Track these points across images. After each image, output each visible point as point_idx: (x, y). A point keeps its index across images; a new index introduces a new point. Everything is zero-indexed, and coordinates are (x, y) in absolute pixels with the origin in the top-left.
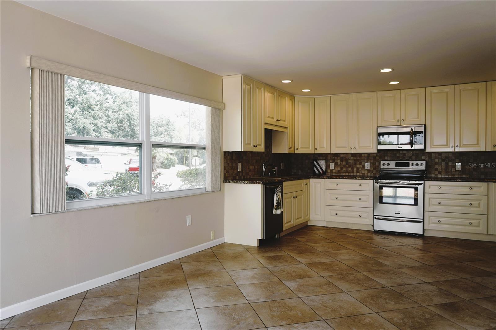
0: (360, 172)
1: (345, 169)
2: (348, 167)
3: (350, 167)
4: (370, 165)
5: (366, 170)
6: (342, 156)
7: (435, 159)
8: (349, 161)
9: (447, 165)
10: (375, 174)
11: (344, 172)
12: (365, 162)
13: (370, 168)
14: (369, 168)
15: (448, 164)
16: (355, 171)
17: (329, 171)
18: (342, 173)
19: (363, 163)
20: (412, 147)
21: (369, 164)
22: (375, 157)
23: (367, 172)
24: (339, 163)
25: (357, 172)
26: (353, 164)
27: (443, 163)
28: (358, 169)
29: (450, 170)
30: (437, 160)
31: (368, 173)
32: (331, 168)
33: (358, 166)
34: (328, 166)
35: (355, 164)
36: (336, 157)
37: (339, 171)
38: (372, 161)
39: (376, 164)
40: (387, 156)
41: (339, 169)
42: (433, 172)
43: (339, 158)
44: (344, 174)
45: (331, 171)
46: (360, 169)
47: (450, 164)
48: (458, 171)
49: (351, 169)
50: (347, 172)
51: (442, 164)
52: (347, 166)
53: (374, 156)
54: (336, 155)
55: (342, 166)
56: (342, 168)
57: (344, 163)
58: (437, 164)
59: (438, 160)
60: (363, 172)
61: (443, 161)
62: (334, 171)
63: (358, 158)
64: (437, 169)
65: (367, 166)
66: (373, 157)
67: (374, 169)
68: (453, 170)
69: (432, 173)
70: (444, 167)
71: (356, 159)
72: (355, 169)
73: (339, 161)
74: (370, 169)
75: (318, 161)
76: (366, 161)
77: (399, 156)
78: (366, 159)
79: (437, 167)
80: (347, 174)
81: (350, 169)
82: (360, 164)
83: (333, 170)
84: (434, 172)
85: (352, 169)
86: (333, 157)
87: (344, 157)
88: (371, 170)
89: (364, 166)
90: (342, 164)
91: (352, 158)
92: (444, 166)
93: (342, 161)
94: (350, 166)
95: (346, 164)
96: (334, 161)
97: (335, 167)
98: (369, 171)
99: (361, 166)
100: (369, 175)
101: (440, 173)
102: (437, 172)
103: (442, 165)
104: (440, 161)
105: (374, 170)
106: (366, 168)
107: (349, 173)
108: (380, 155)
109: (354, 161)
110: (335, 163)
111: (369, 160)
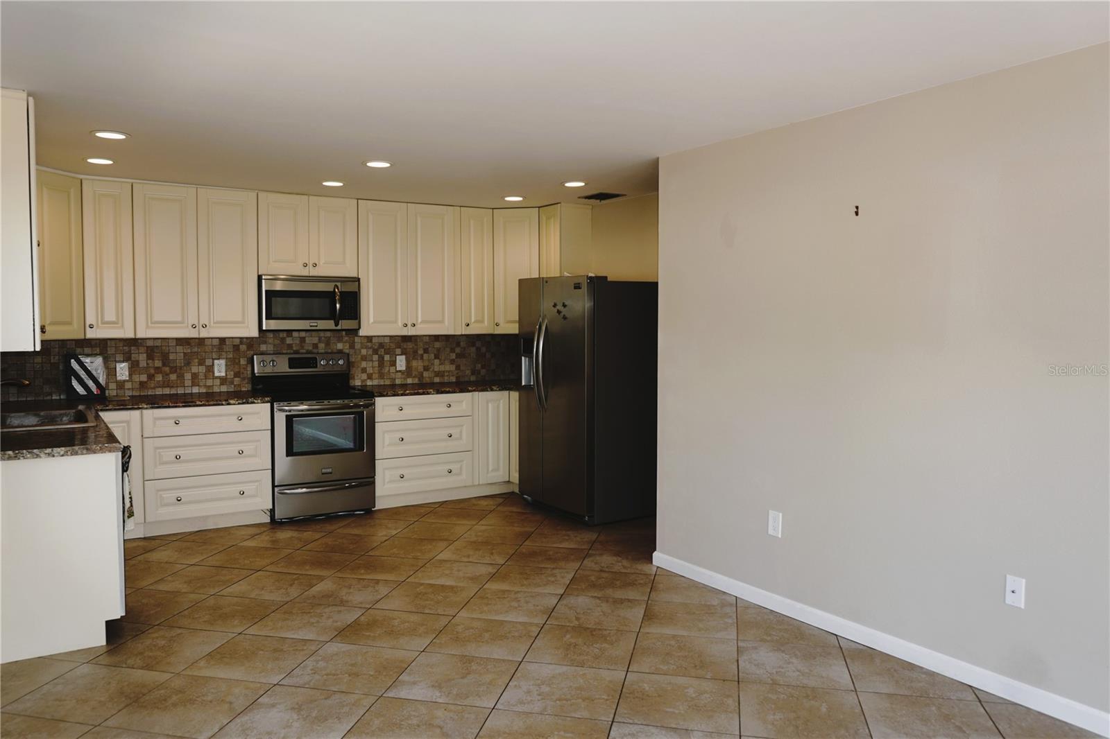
0: (201, 384)
1: (159, 378)
3: (175, 372)
4: (226, 365)
5: (217, 377)
6: (150, 343)
7: (362, 348)
8: (172, 357)
9: (381, 361)
10: (239, 385)
11: (160, 387)
12: (213, 359)
13: (226, 372)
14: (223, 374)
15: (383, 358)
16: (187, 383)
17: (111, 386)
18: (152, 388)
19: (209, 362)
20: (337, 325)
21: (223, 362)
22: (239, 346)
23: (218, 382)
24: (143, 364)
25: (193, 385)
26: (183, 365)
27: (376, 357)
28: (195, 376)
29: (387, 369)
30: (364, 352)
31: (222, 384)
32: (119, 378)
33: (195, 369)
34: (111, 372)
35: (188, 364)
36: (132, 348)
37: (142, 384)
38: (231, 356)
39: (239, 362)
40: (265, 343)
41: (144, 378)
43: (142, 349)
44: (159, 392)
45: (121, 385)
46: (201, 376)
47: (387, 358)
48: (400, 371)
49: (178, 377)
50: (167, 386)
51: (374, 359)
52: (167, 369)
53: (235, 344)
54: (134, 342)
55: (152, 371)
56: (151, 377)
57: (156, 361)
58: (364, 358)
59: (365, 350)
60: (209, 383)
61: (375, 352)
62: (128, 385)
63: (195, 350)
64: (364, 370)
65: (220, 368)
66: (234, 346)
67: (237, 375)
68: (392, 370)
69: (356, 377)
70: (376, 364)
71: (189, 351)
72: (188, 376)
73: (142, 359)
74: (226, 375)
75: (83, 359)
76: (215, 356)
77: (292, 342)
78: (215, 350)
79: (364, 364)
80: (167, 391)
81: (173, 377)
82: (201, 363)
83: (124, 381)
84: (360, 375)
85: (181, 377)
86: (126, 349)
87: (157, 346)
88: (228, 377)
89: (210, 369)
90: (151, 365)
91: (179, 349)
92: (377, 362)
93: (150, 357)
94: (174, 370)
95: (164, 365)
96: (127, 359)
97: (130, 375)
98: (223, 381)
99: (202, 369)
100: (224, 389)
101: (370, 377)
102: (364, 376)
103: (372, 361)
104: (370, 352)
105: (235, 377)
106: (217, 374)
107: (172, 387)
108: (248, 341)
109: (184, 357)
110: (130, 362)
111: (223, 353)
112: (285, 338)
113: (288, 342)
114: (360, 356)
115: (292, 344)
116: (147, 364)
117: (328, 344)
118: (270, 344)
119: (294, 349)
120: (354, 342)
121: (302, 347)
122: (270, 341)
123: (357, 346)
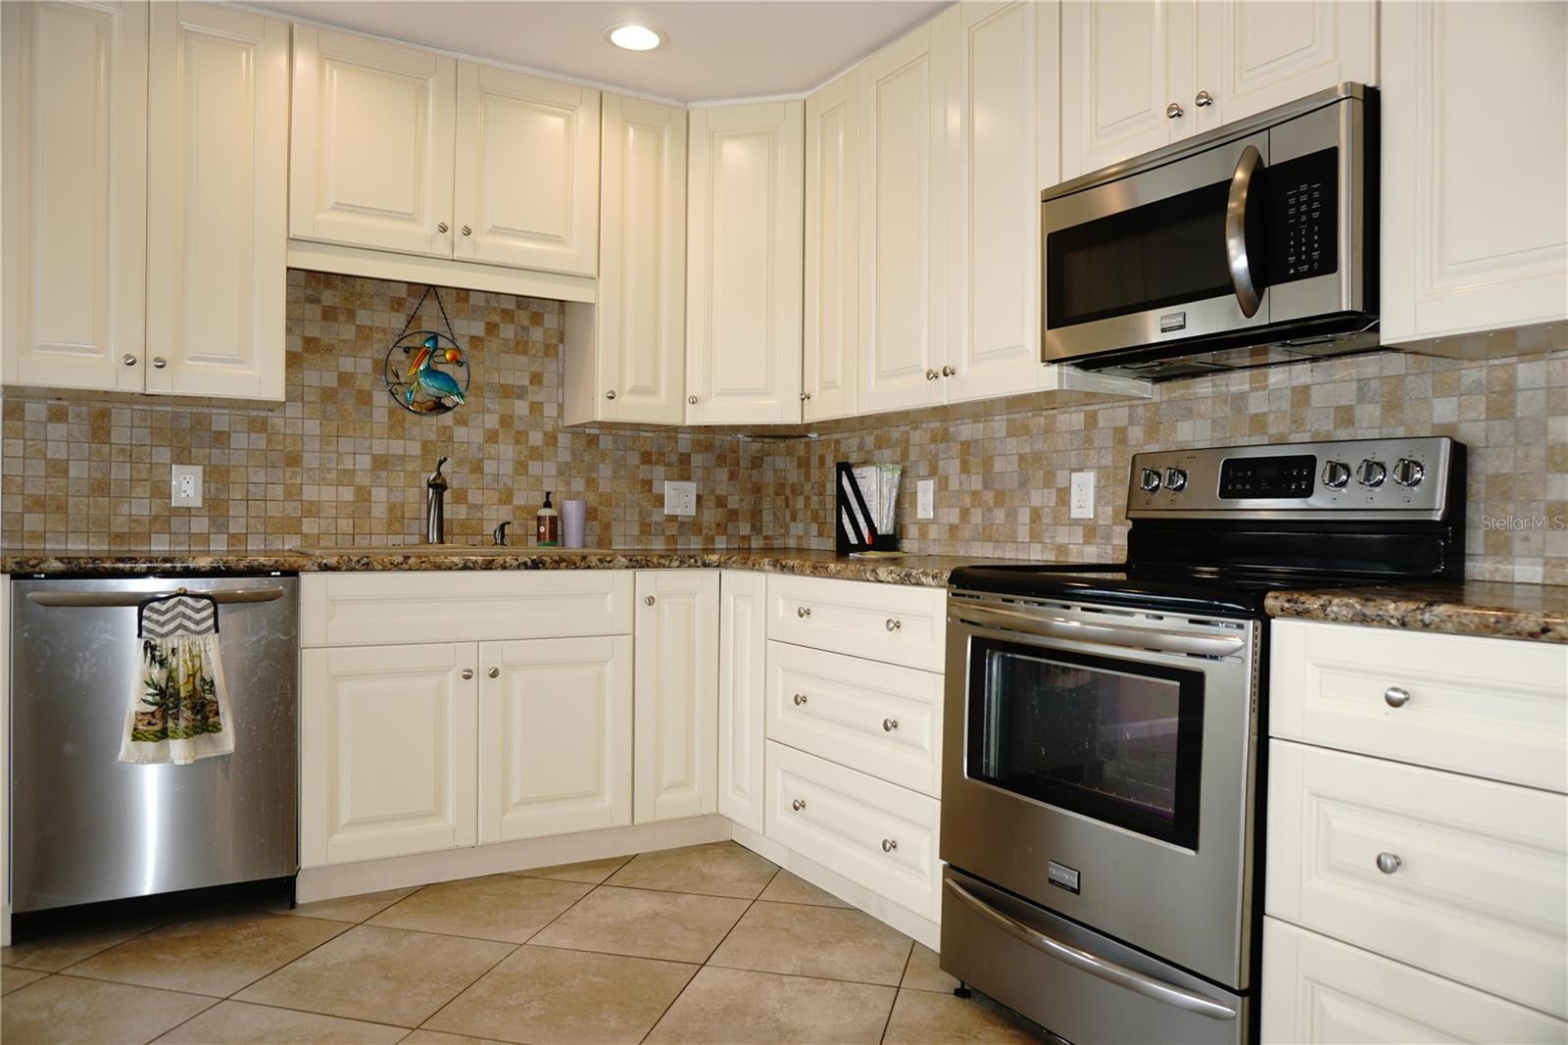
1: (977, 517)
2: (991, 503)
3: (1004, 503)
5: (1079, 521)
8: (998, 466)
12: (1072, 471)
13: (1096, 506)
14: (1091, 513)
16: (1023, 534)
17: (912, 531)
19: (1062, 479)
20: (1250, 308)
23: (1078, 535)
24: (954, 483)
25: (1035, 536)
26: (1016, 486)
28: (1036, 516)
31: (1088, 539)
32: (920, 516)
33: (1036, 498)
34: (902, 502)
35: (1023, 484)
36: (942, 446)
38: (1110, 460)
41: (955, 516)
42: (1526, 539)
44: (976, 551)
45: (924, 526)
46: (1047, 517)
49: (1008, 516)
50: (990, 540)
52: (990, 497)
53: (1119, 424)
55: (968, 501)
56: (965, 515)
57: (974, 477)
60: (1063, 535)
62: (933, 532)
63: (1040, 445)
65: (1083, 492)
69: (1518, 546)
71: (1028, 451)
72: (1024, 516)
73: (952, 467)
74: (1097, 515)
76: (1074, 462)
80: (989, 551)
81: (999, 515)
82: (1049, 481)
83: (927, 522)
84: (1536, 538)
85: (1012, 517)
86: (932, 446)
88: (1101, 522)
89: (1065, 497)
90: (965, 486)
93: (965, 467)
94: (1000, 499)
95: (986, 485)
96: (933, 472)
97: (936, 508)
98: (1090, 530)
99: (1049, 498)
100: (1093, 556)
105: (1114, 524)
106: (1076, 513)
107: (997, 541)
108: (1148, 414)
109: (1019, 465)
110: (936, 477)
111: (1092, 452)
112: (1241, 397)
113: (1253, 409)
114: (1538, 452)
115: (1264, 414)
116: (961, 483)
117: (1392, 405)
118: (1203, 417)
119: (1273, 430)
120: (1510, 389)
121: (1298, 422)
122: (1203, 409)
123: (1527, 405)
